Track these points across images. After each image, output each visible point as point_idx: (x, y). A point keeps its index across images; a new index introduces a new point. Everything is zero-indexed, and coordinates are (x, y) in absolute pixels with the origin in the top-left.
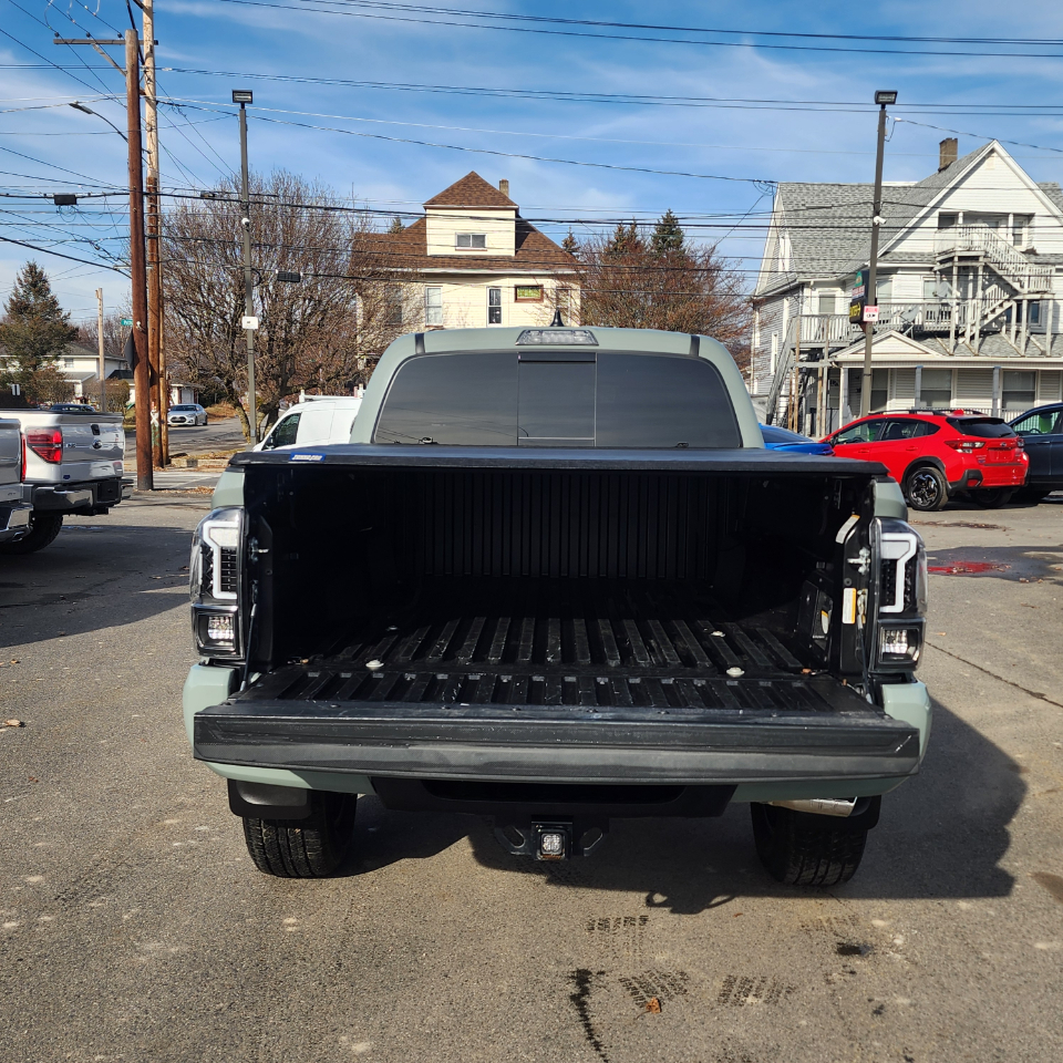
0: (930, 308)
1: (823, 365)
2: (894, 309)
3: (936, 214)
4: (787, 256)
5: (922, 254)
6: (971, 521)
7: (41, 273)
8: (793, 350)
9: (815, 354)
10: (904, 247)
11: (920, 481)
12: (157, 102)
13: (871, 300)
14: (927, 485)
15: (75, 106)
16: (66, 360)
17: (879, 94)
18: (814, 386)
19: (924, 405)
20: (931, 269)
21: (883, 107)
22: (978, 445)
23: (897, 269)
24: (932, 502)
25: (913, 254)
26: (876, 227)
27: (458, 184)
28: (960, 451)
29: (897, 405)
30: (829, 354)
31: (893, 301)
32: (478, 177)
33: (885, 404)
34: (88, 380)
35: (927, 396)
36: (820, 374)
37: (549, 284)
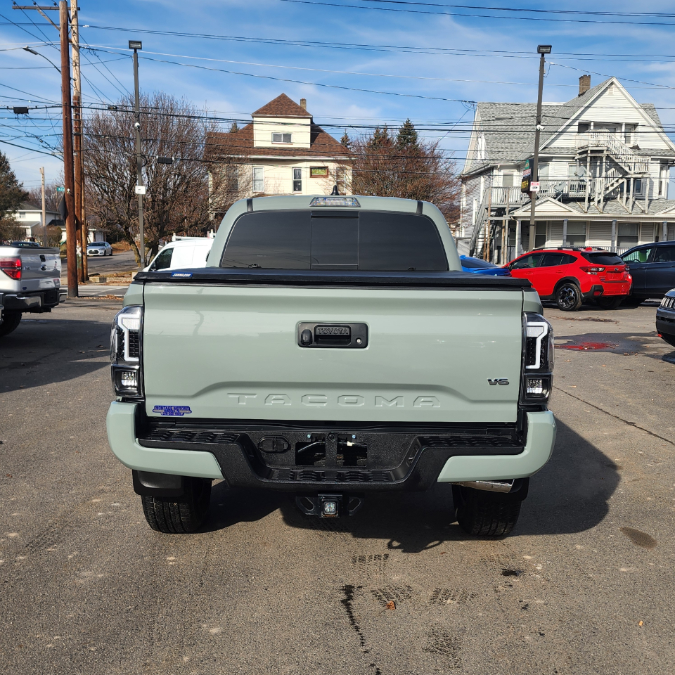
0: (573, 183)
1: (505, 218)
2: (550, 183)
3: (577, 123)
4: (483, 149)
5: (568, 148)
6: (596, 317)
7: (4, 157)
8: (487, 209)
9: (500, 212)
10: (557, 144)
11: (565, 292)
12: (80, 47)
13: (535, 178)
14: (569, 295)
15: (27, 49)
16: (21, 213)
17: (540, 47)
18: (500, 232)
19: (568, 244)
20: (573, 158)
21: (543, 55)
22: (600, 269)
23: (552, 158)
24: (572, 305)
25: (562, 148)
26: (538, 132)
27: (274, 101)
28: (589, 273)
29: (552, 244)
30: (510, 211)
31: (550, 178)
32: (286, 97)
33: (544, 243)
34: (35, 227)
35: (570, 239)
36: (503, 225)
37: (332, 166)
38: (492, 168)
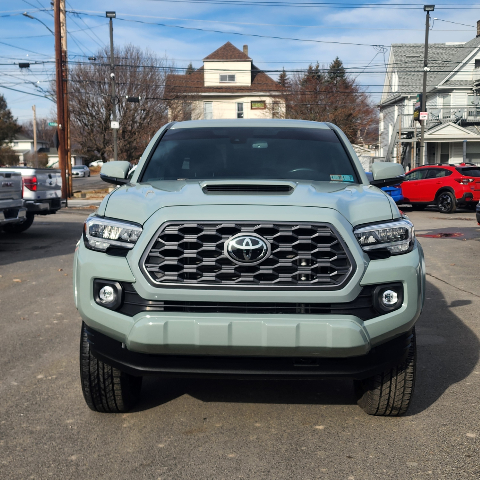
0: (471, 110)
1: (414, 141)
2: (452, 111)
3: (473, 61)
4: (397, 84)
5: (467, 82)
7: (3, 97)
8: (398, 133)
9: (410, 135)
10: (456, 78)
12: (66, 12)
13: (424, 109)
14: (447, 201)
16: (15, 143)
17: (426, 6)
18: (410, 152)
20: (471, 89)
21: (428, 13)
22: (471, 180)
23: (453, 90)
24: (449, 209)
25: (462, 81)
26: (426, 73)
27: (221, 49)
28: (462, 184)
30: (417, 135)
31: (452, 107)
32: (231, 45)
33: (448, 160)
34: (26, 154)
35: (469, 156)
36: (413, 146)
37: (269, 101)
38: (403, 99)
